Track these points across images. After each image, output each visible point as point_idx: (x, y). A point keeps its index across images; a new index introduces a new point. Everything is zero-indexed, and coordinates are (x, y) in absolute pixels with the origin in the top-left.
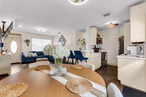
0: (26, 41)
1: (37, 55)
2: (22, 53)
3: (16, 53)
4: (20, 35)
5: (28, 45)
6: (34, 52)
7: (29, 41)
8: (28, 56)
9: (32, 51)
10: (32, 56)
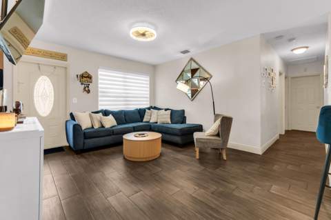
0: (82, 76)
1: (115, 123)
2: (71, 114)
3: (51, 114)
4: (63, 57)
5: (89, 92)
6: (106, 113)
7: (89, 77)
8: (90, 126)
9: (100, 108)
10: (103, 127)
